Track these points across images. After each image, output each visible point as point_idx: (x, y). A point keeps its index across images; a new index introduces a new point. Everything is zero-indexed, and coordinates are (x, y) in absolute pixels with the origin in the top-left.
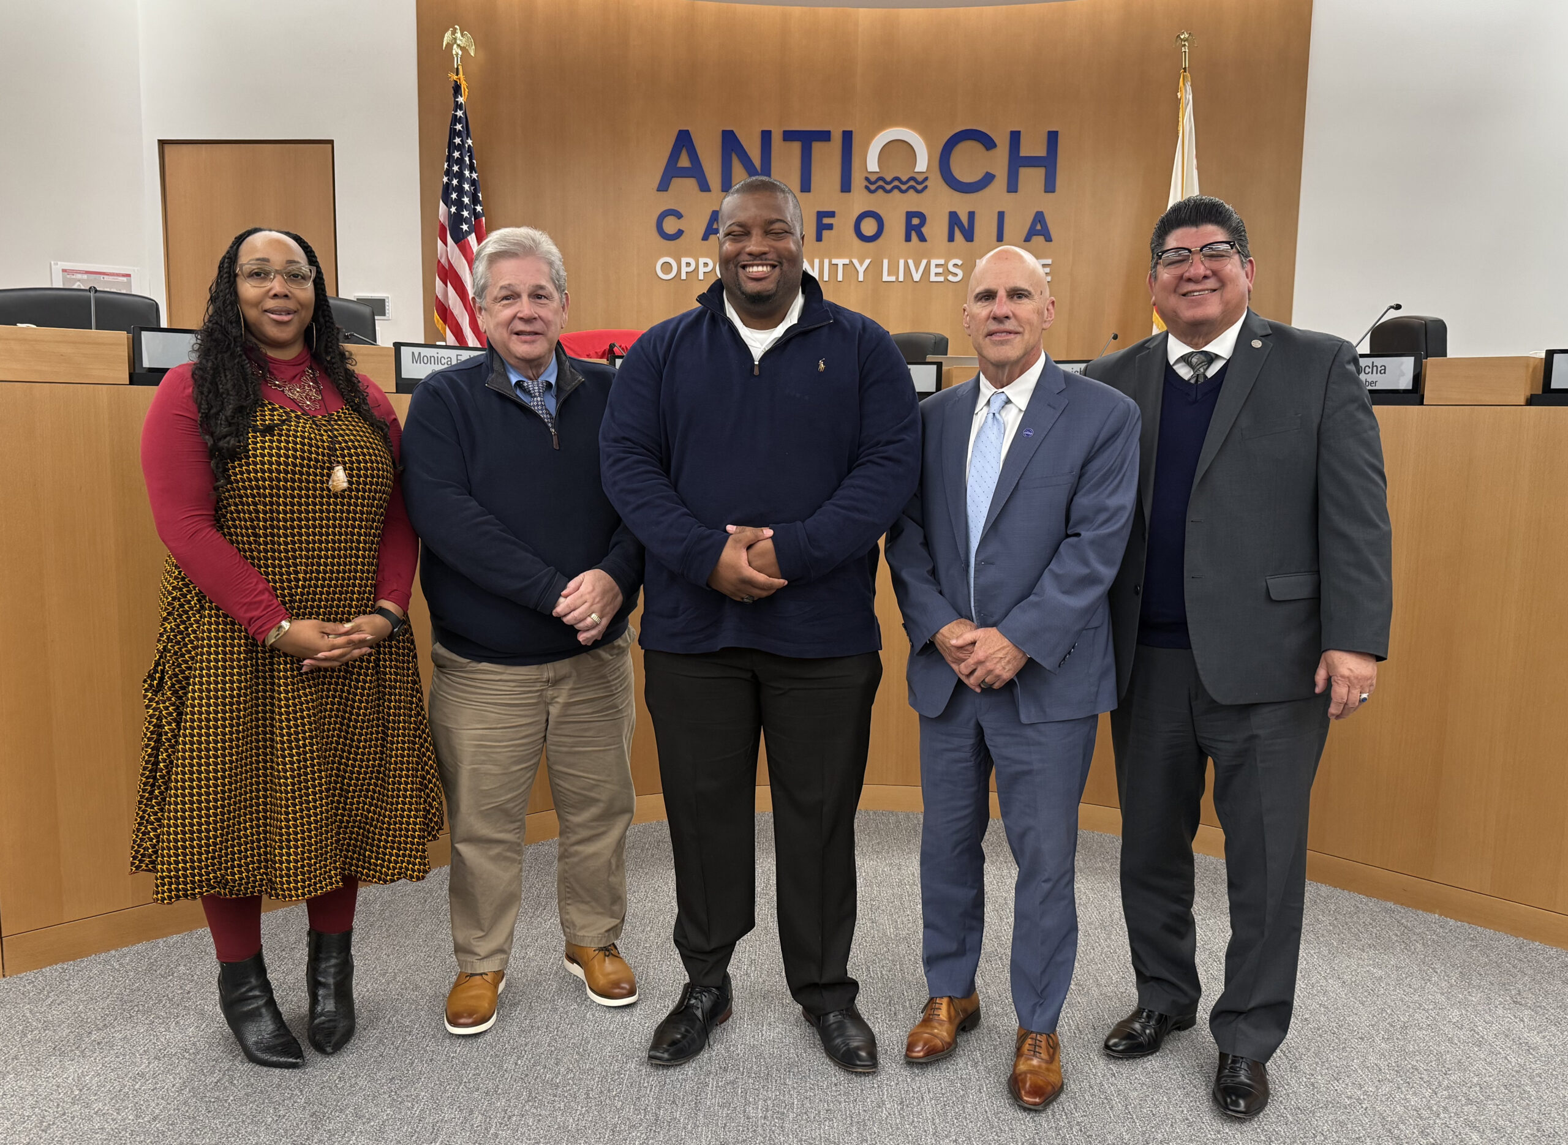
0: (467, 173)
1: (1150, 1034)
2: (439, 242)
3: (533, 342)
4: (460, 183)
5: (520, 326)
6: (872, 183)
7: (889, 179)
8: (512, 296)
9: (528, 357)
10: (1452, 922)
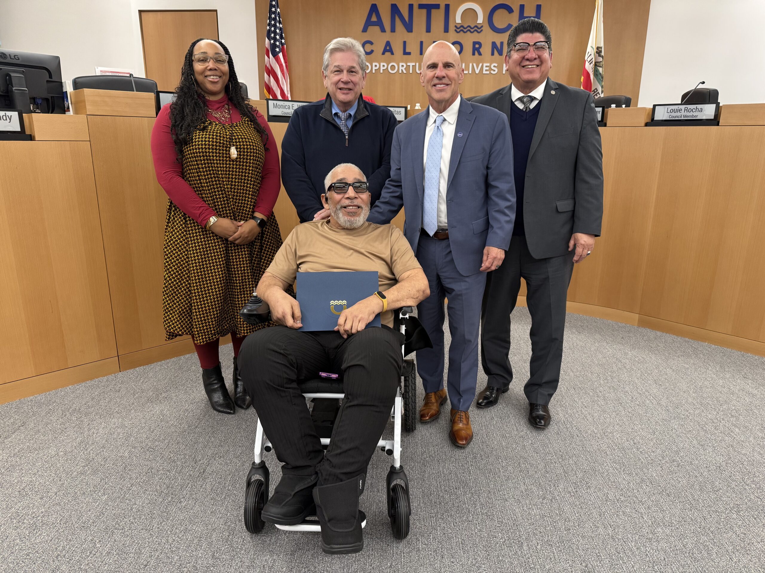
0: (278, 24)
1: (495, 397)
2: (266, 57)
3: (347, 94)
4: (275, 29)
5: (341, 85)
6: (458, 28)
7: (465, 26)
8: (339, 71)
9: (344, 101)
10: (713, 346)
